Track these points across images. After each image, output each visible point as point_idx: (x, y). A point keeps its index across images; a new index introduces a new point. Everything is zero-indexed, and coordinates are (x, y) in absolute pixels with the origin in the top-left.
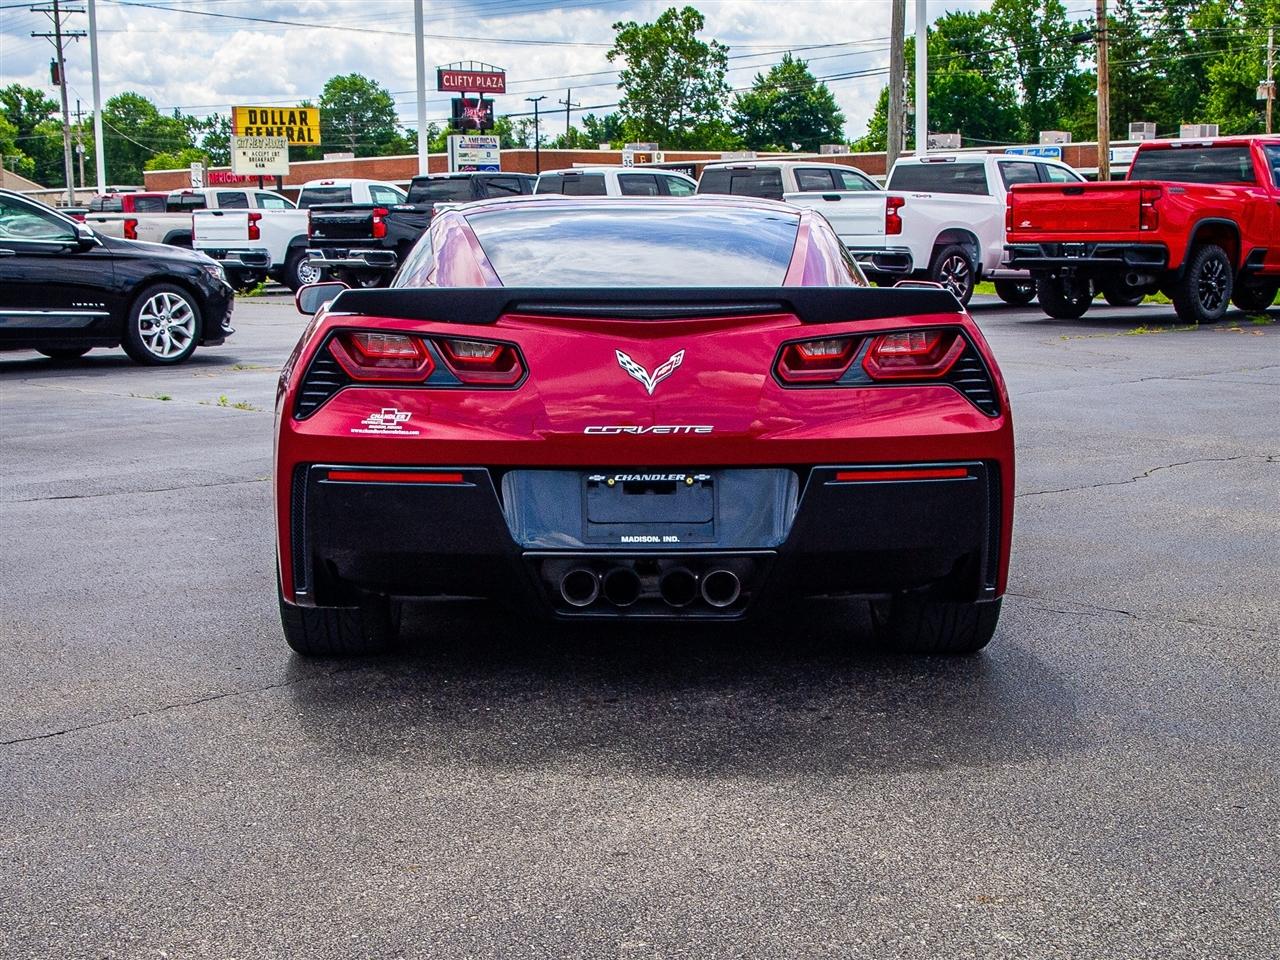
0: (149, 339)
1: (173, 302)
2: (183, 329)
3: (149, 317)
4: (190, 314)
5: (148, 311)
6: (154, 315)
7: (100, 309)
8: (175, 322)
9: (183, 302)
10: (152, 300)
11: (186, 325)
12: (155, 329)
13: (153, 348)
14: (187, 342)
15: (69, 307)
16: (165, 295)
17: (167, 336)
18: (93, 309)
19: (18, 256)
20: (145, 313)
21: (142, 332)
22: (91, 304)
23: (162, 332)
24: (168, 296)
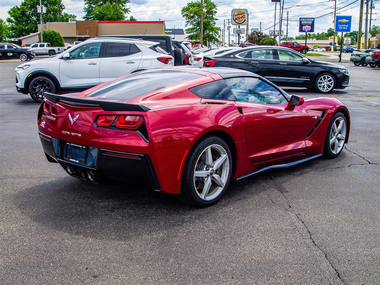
0: (320, 86)
1: (328, 78)
2: (330, 85)
3: (321, 81)
4: (333, 81)
5: (321, 79)
6: (323, 81)
7: (308, 78)
8: (328, 83)
9: (331, 78)
10: (322, 77)
11: (331, 84)
12: (323, 84)
13: (321, 89)
14: (331, 88)
15: (300, 78)
16: (326, 76)
17: (326, 86)
18: (306, 78)
19: (288, 65)
20: (320, 80)
21: (318, 85)
22: (305, 77)
23: (324, 85)
24: (327, 76)
